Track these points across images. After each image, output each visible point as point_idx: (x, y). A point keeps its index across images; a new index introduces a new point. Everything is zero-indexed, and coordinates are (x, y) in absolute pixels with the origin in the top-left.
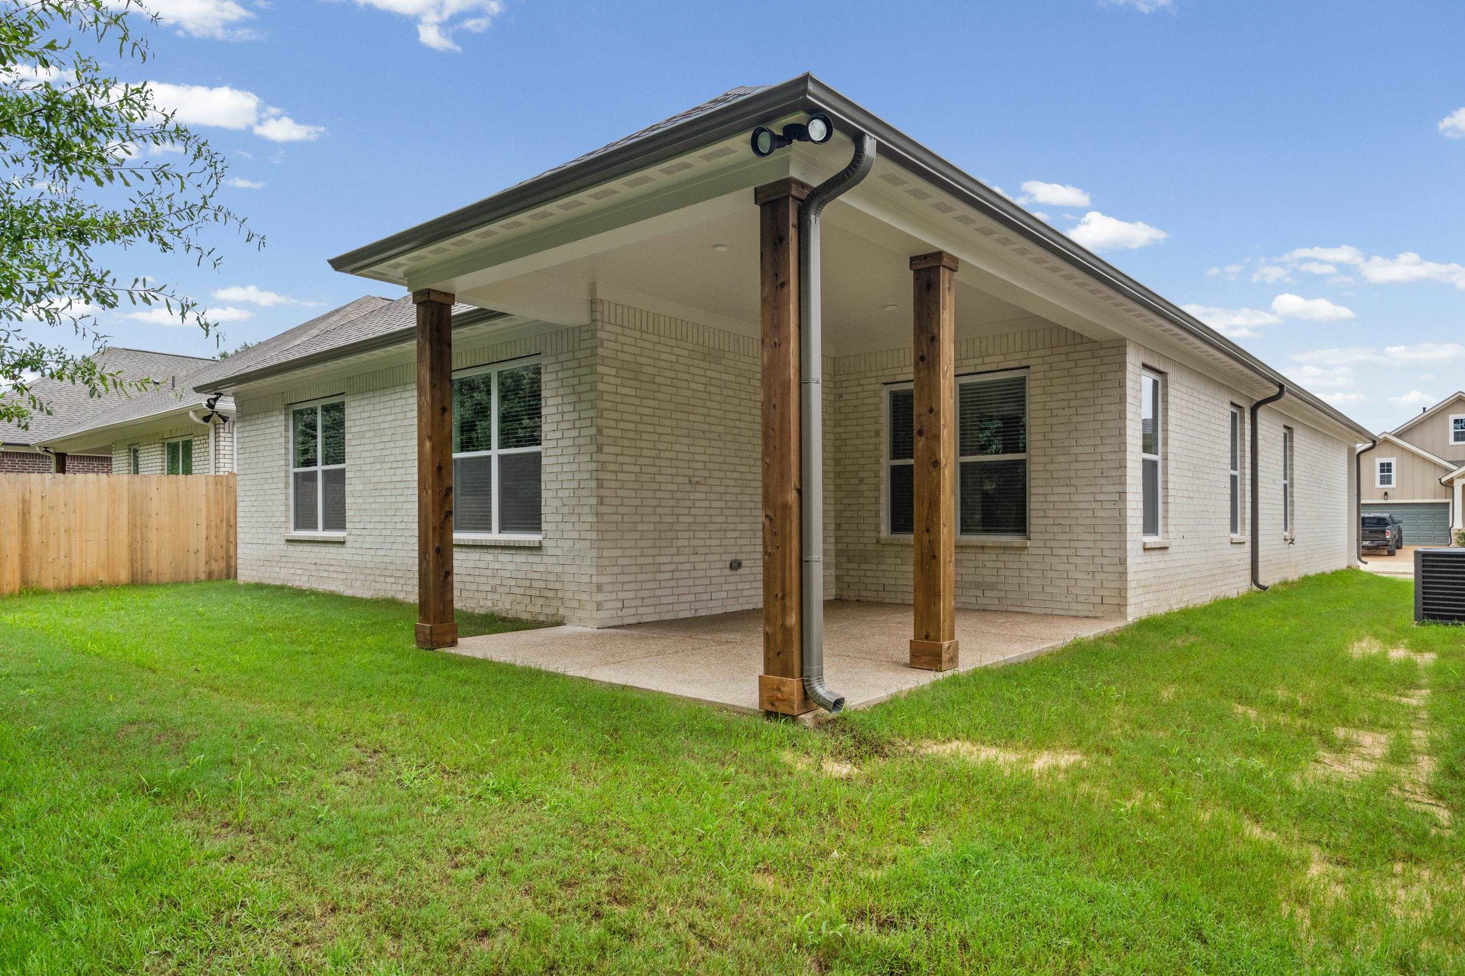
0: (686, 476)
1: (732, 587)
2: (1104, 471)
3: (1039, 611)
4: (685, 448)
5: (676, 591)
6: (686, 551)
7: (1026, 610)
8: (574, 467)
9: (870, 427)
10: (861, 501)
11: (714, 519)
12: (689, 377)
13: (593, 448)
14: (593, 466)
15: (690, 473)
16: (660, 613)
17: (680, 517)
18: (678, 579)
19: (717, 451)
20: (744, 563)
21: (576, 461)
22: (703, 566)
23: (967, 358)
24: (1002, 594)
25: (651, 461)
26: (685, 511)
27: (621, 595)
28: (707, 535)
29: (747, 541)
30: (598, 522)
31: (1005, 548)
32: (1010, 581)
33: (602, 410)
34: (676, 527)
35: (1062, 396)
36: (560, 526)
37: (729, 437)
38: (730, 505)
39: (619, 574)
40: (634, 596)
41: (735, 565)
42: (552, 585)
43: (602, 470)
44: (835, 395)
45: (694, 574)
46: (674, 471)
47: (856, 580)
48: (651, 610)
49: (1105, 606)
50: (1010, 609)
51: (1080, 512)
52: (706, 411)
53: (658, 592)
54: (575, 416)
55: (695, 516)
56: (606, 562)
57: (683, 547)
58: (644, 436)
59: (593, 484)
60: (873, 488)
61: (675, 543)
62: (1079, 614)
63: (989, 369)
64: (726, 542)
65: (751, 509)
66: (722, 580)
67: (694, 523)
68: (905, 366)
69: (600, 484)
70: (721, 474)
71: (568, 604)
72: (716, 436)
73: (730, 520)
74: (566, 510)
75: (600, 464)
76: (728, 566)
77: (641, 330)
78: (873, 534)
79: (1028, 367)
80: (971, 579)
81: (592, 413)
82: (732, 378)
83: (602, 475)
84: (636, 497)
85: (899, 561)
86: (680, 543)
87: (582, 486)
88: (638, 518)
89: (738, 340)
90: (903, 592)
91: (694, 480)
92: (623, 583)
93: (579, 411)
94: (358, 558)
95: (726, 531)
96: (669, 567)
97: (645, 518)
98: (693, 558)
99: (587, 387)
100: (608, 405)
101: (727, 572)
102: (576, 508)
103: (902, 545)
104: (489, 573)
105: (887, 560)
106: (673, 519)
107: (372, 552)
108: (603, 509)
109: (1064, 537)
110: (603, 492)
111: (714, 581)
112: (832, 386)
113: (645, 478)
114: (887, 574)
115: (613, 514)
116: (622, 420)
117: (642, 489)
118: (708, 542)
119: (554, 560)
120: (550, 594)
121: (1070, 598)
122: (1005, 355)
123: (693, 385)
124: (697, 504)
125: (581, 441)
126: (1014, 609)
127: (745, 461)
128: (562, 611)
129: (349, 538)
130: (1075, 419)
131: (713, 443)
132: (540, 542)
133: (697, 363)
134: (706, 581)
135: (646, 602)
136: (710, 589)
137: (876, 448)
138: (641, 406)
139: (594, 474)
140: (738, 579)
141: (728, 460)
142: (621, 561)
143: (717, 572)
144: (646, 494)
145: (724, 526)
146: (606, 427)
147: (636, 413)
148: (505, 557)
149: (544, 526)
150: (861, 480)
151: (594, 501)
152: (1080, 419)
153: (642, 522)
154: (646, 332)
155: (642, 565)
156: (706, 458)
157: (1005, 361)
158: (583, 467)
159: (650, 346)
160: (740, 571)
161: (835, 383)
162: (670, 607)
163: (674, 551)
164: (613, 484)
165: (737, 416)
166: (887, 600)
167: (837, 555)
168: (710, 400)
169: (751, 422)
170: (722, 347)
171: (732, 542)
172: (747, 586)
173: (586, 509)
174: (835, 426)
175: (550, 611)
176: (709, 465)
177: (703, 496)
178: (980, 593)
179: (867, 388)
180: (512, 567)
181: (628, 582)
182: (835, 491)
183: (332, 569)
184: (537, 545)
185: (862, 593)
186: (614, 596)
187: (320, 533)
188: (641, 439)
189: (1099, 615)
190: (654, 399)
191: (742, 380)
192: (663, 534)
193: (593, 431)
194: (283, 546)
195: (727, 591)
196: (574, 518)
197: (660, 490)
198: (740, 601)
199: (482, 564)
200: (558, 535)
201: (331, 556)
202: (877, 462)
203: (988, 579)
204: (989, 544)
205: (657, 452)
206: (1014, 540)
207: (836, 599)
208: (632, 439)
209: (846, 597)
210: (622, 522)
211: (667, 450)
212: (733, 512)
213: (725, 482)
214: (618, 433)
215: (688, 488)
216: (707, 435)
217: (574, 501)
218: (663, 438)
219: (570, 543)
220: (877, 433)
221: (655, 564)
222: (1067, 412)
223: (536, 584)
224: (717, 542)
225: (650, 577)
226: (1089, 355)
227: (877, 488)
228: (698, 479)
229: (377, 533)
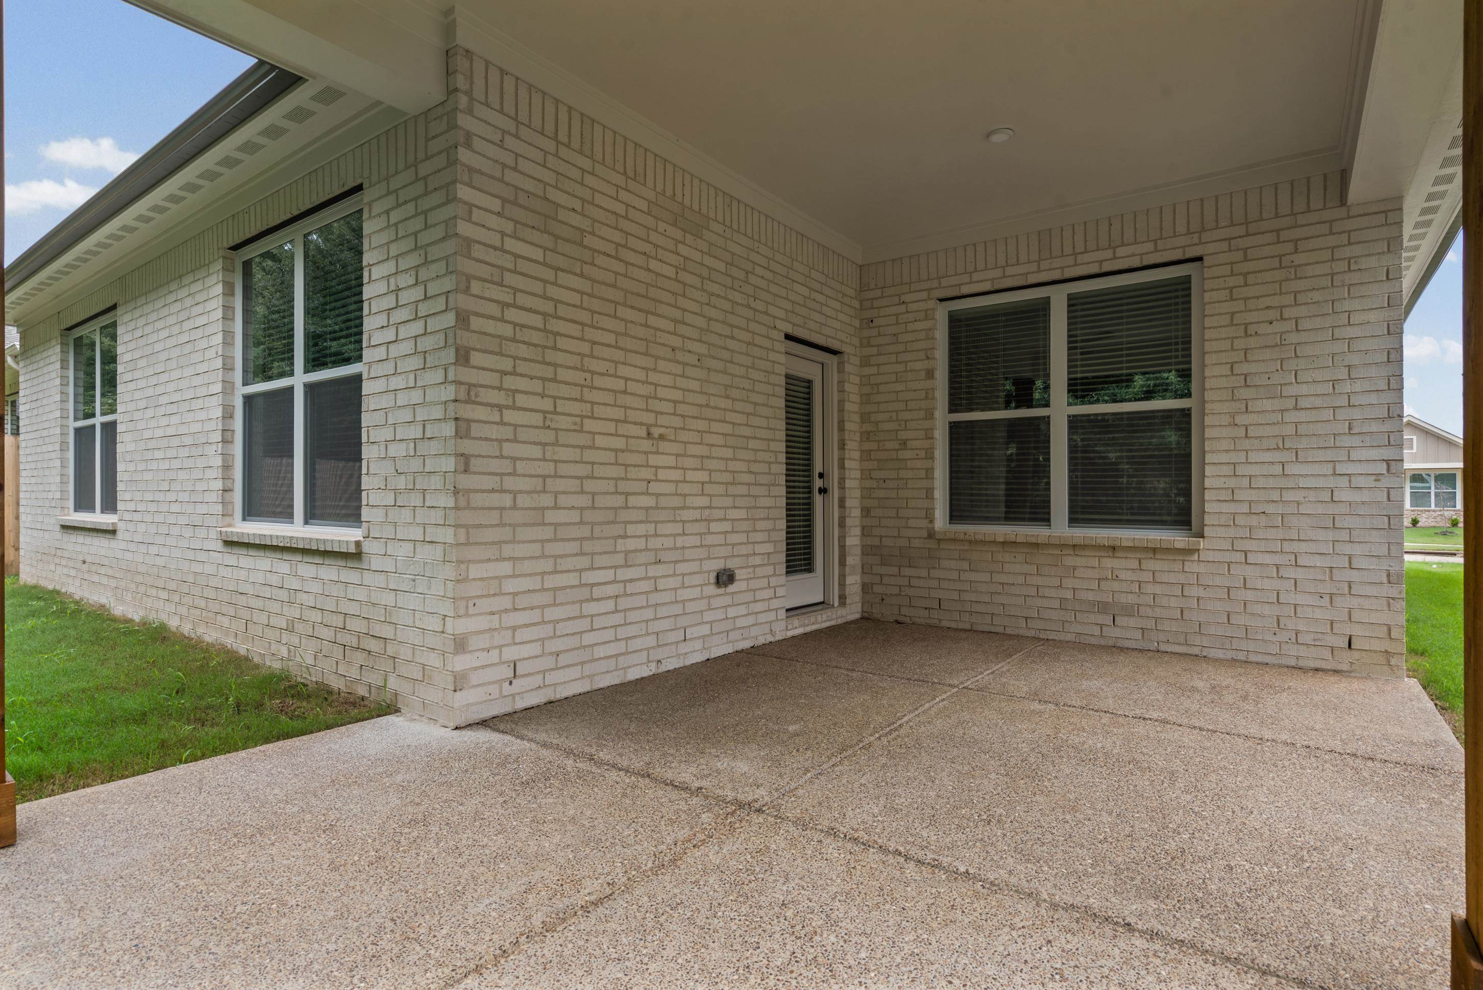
0: (642, 424)
1: (720, 615)
2: (1355, 424)
3: (1220, 654)
4: (641, 375)
5: (622, 633)
6: (642, 558)
7: (1195, 651)
8: (416, 396)
9: (919, 365)
10: (903, 474)
11: (690, 501)
12: (648, 248)
13: (449, 356)
14: (449, 392)
15: (649, 418)
16: (591, 677)
17: (630, 498)
18: (625, 610)
19: (695, 385)
20: (739, 574)
21: (419, 384)
22: (672, 583)
23: (1086, 252)
24: (1150, 624)
25: (575, 392)
26: (640, 487)
27: (510, 653)
28: (677, 528)
29: (742, 538)
30: (457, 508)
31: (1154, 550)
32: (1164, 601)
33: (469, 278)
34: (624, 515)
35: (1268, 301)
36: (392, 513)
37: (714, 364)
38: (716, 477)
39: (506, 611)
40: (538, 651)
41: (725, 578)
42: (378, 630)
43: (469, 401)
44: (861, 320)
45: (655, 598)
46: (618, 413)
47: (895, 591)
48: (575, 672)
49: (1356, 655)
50: (1163, 647)
51: (1303, 493)
52: (677, 314)
53: (589, 639)
54: (417, 293)
55: (657, 495)
56: (474, 589)
57: (636, 551)
58: (562, 343)
59: (448, 429)
60: (922, 454)
61: (621, 545)
62: (1301, 663)
63: (1126, 266)
64: (709, 540)
65: (749, 484)
66: (702, 605)
67: (657, 508)
68: (976, 271)
69: (463, 428)
70: (701, 425)
71: (403, 670)
72: (693, 359)
73: (717, 502)
74: (401, 482)
75: (463, 389)
76: (713, 580)
77: (555, 138)
78: (924, 523)
79: (1200, 259)
80: (1091, 596)
81: (448, 284)
82: (721, 266)
83: (467, 412)
84: (544, 459)
85: (965, 565)
86: (631, 544)
87: (428, 435)
88: (546, 500)
89: (730, 206)
90: (971, 613)
91: (656, 432)
92: (514, 629)
93: (425, 283)
94: (129, 556)
95: (708, 521)
96: (610, 590)
97: (563, 500)
98: (653, 571)
99: (438, 233)
100: (484, 271)
101: (712, 590)
102: (419, 479)
103: (970, 542)
104: (283, 595)
105: (945, 564)
106: (619, 501)
107: (143, 549)
108: (465, 481)
109: (1272, 534)
110: (468, 446)
111: (690, 607)
112: (858, 306)
113: (564, 422)
114: (945, 584)
115: (493, 491)
116: (515, 306)
117: (556, 444)
118: (680, 541)
119: (380, 580)
120: (374, 646)
121: (1283, 636)
122: (1155, 241)
123: (653, 264)
124: (662, 474)
125: (427, 343)
126: (1170, 648)
127: (739, 406)
128: (393, 683)
129: (121, 526)
130: (1294, 338)
131: (690, 371)
132: (358, 544)
133: (662, 226)
134: (677, 609)
135: (564, 660)
136: (683, 622)
137: (929, 395)
138: (555, 284)
139: (451, 406)
140: (727, 600)
141: (714, 401)
142: (510, 586)
143: (695, 593)
144: (563, 453)
145: (707, 512)
146: (477, 314)
147: (545, 297)
148: (307, 569)
149: (365, 513)
150: (904, 444)
151: (449, 464)
152: (1303, 337)
153: (556, 507)
154: (568, 146)
155: (555, 590)
156: (677, 395)
157: (1156, 251)
158: (431, 395)
159: (575, 174)
160: (731, 588)
161: (861, 301)
162: (613, 662)
163: (619, 559)
164: (494, 432)
165: (727, 331)
166: (945, 624)
167: (864, 553)
168: (684, 296)
169: (749, 344)
170: (704, 211)
171: (720, 539)
172: (742, 610)
173: (436, 482)
174: (861, 366)
175: (375, 679)
176: (682, 409)
177: (670, 461)
178: (1108, 620)
179: (913, 307)
180: (316, 587)
181: (526, 626)
182: (862, 460)
183: (103, 570)
184: (352, 549)
185: (904, 611)
186: (494, 656)
187: (98, 518)
188: (555, 348)
189: (1345, 667)
190: (582, 275)
191: (735, 272)
192: (597, 529)
193: (449, 319)
194: (58, 534)
195: (711, 623)
196: (415, 499)
197: (592, 447)
198: (732, 636)
199: (274, 580)
200: (388, 532)
201: (103, 552)
202: (929, 415)
203: (1125, 599)
204: (1125, 544)
205: (588, 376)
206: (1176, 538)
207: (866, 618)
208: (536, 346)
209: (879, 616)
210: (514, 507)
211: (606, 374)
212: (720, 489)
213: (709, 439)
214: (507, 330)
215: (646, 445)
216: (680, 356)
217: (415, 465)
218: (599, 351)
219: (407, 548)
220: (930, 374)
221: (581, 585)
222: (1278, 327)
223: (353, 624)
224: (695, 540)
225: (573, 610)
226: (1325, 228)
227: (929, 455)
228: (662, 431)
229: (148, 518)
